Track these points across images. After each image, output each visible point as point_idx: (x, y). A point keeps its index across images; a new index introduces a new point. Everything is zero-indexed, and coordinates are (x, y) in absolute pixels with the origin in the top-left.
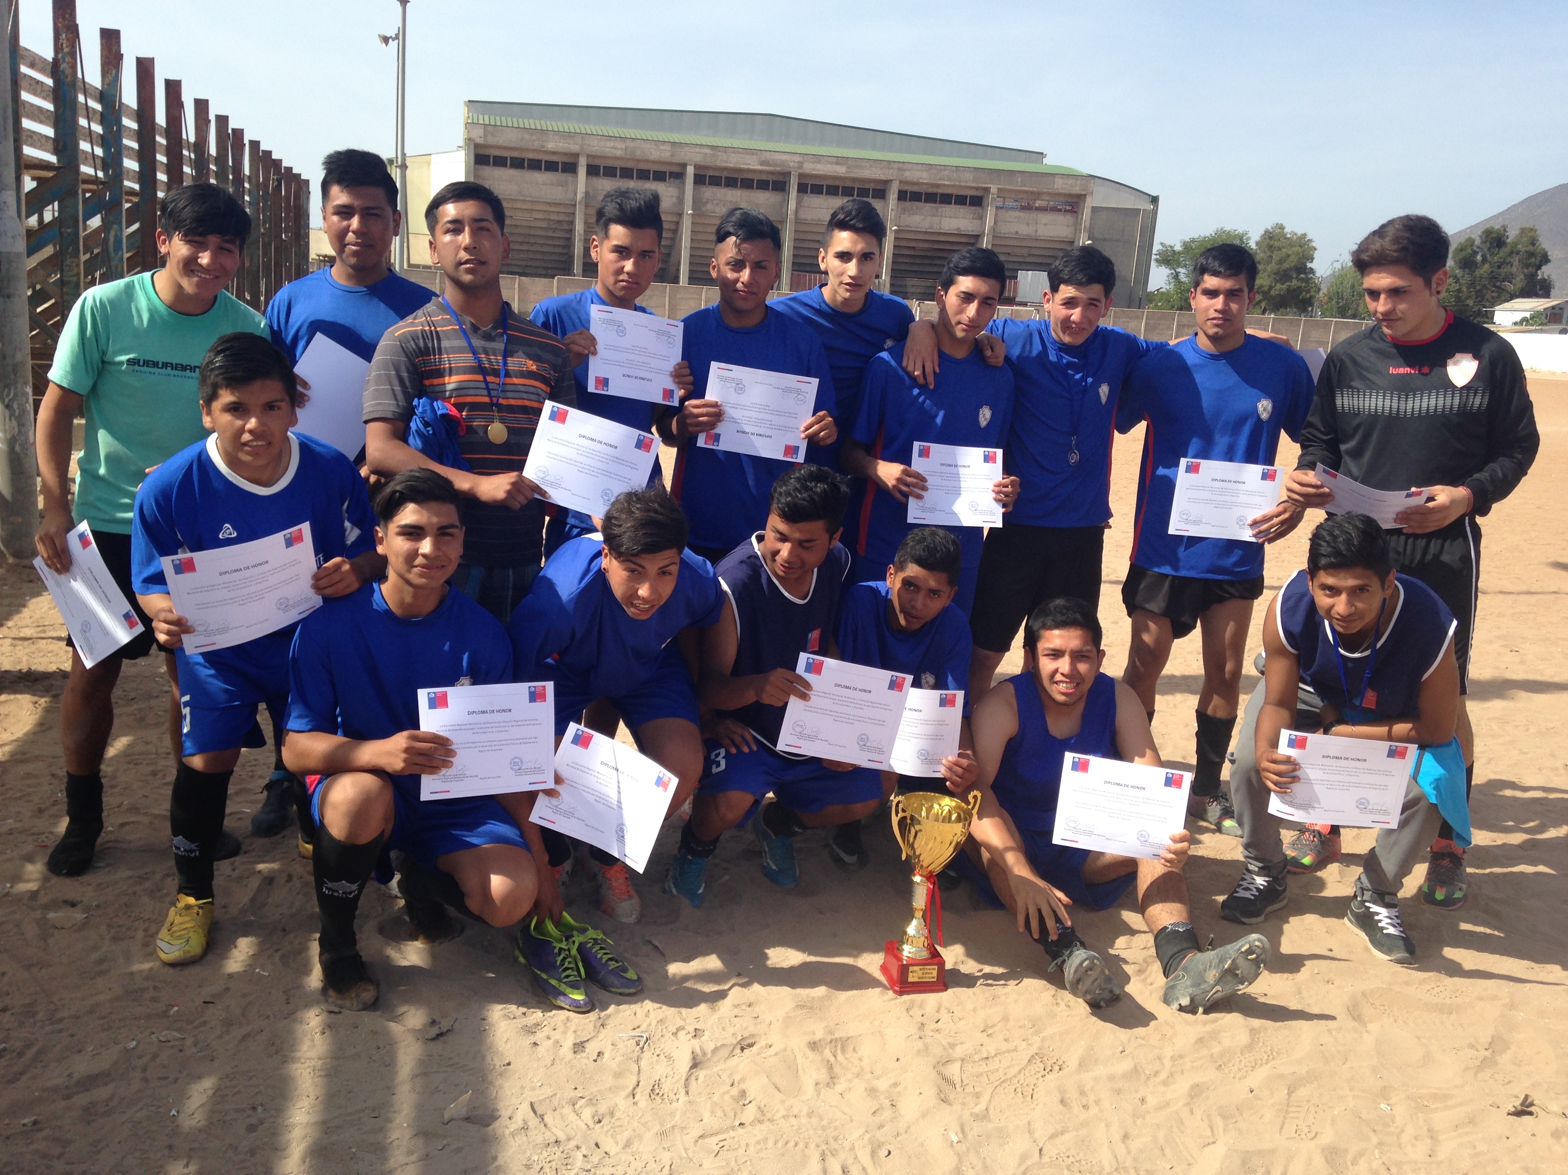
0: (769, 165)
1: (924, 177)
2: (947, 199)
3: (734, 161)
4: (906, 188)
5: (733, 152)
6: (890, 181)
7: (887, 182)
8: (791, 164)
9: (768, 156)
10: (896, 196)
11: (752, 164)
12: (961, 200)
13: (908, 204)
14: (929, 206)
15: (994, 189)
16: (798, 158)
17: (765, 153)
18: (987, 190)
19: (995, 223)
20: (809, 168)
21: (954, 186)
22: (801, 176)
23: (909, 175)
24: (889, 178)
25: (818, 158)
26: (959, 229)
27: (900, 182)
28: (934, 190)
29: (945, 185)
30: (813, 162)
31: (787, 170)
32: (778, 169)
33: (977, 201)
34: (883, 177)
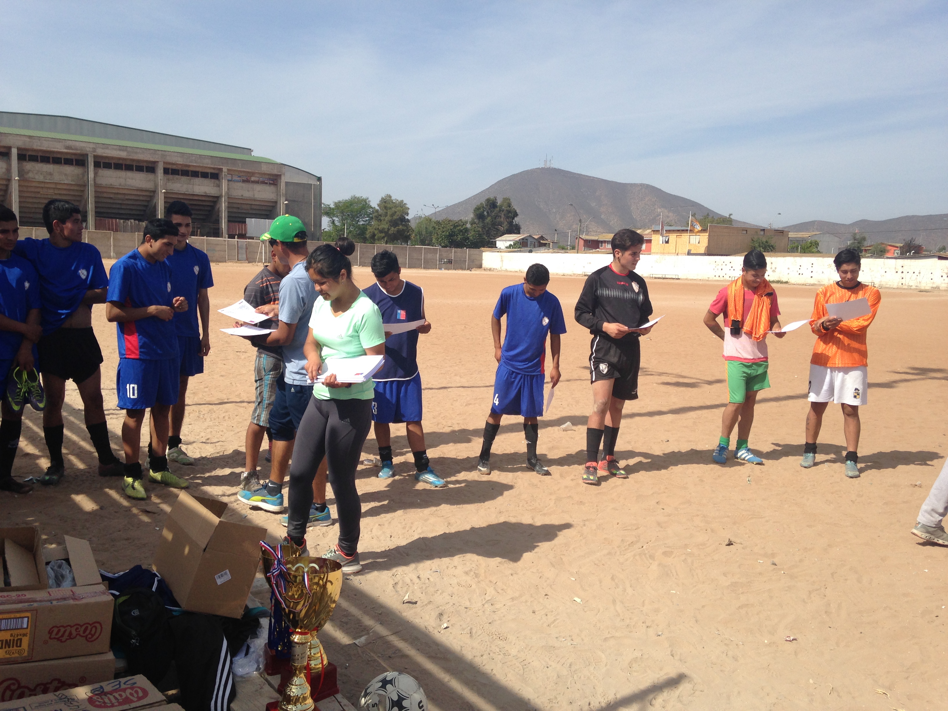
0: (73, 149)
1: (179, 160)
2: (195, 174)
3: (45, 146)
4: (168, 166)
5: (45, 140)
6: (158, 162)
7: (155, 163)
8: (88, 149)
9: (70, 143)
10: (162, 171)
11: (59, 148)
12: (205, 175)
13: (171, 176)
14: (184, 179)
15: (225, 169)
16: (92, 146)
17: (68, 142)
18: (221, 170)
19: (228, 189)
20: (100, 152)
21: (199, 167)
22: (95, 157)
23: (169, 159)
24: (157, 160)
25: (105, 146)
26: (205, 193)
27: (164, 163)
28: (187, 168)
29: (194, 166)
30: (103, 149)
31: (85, 152)
32: (79, 152)
33: (215, 176)
34: (152, 160)
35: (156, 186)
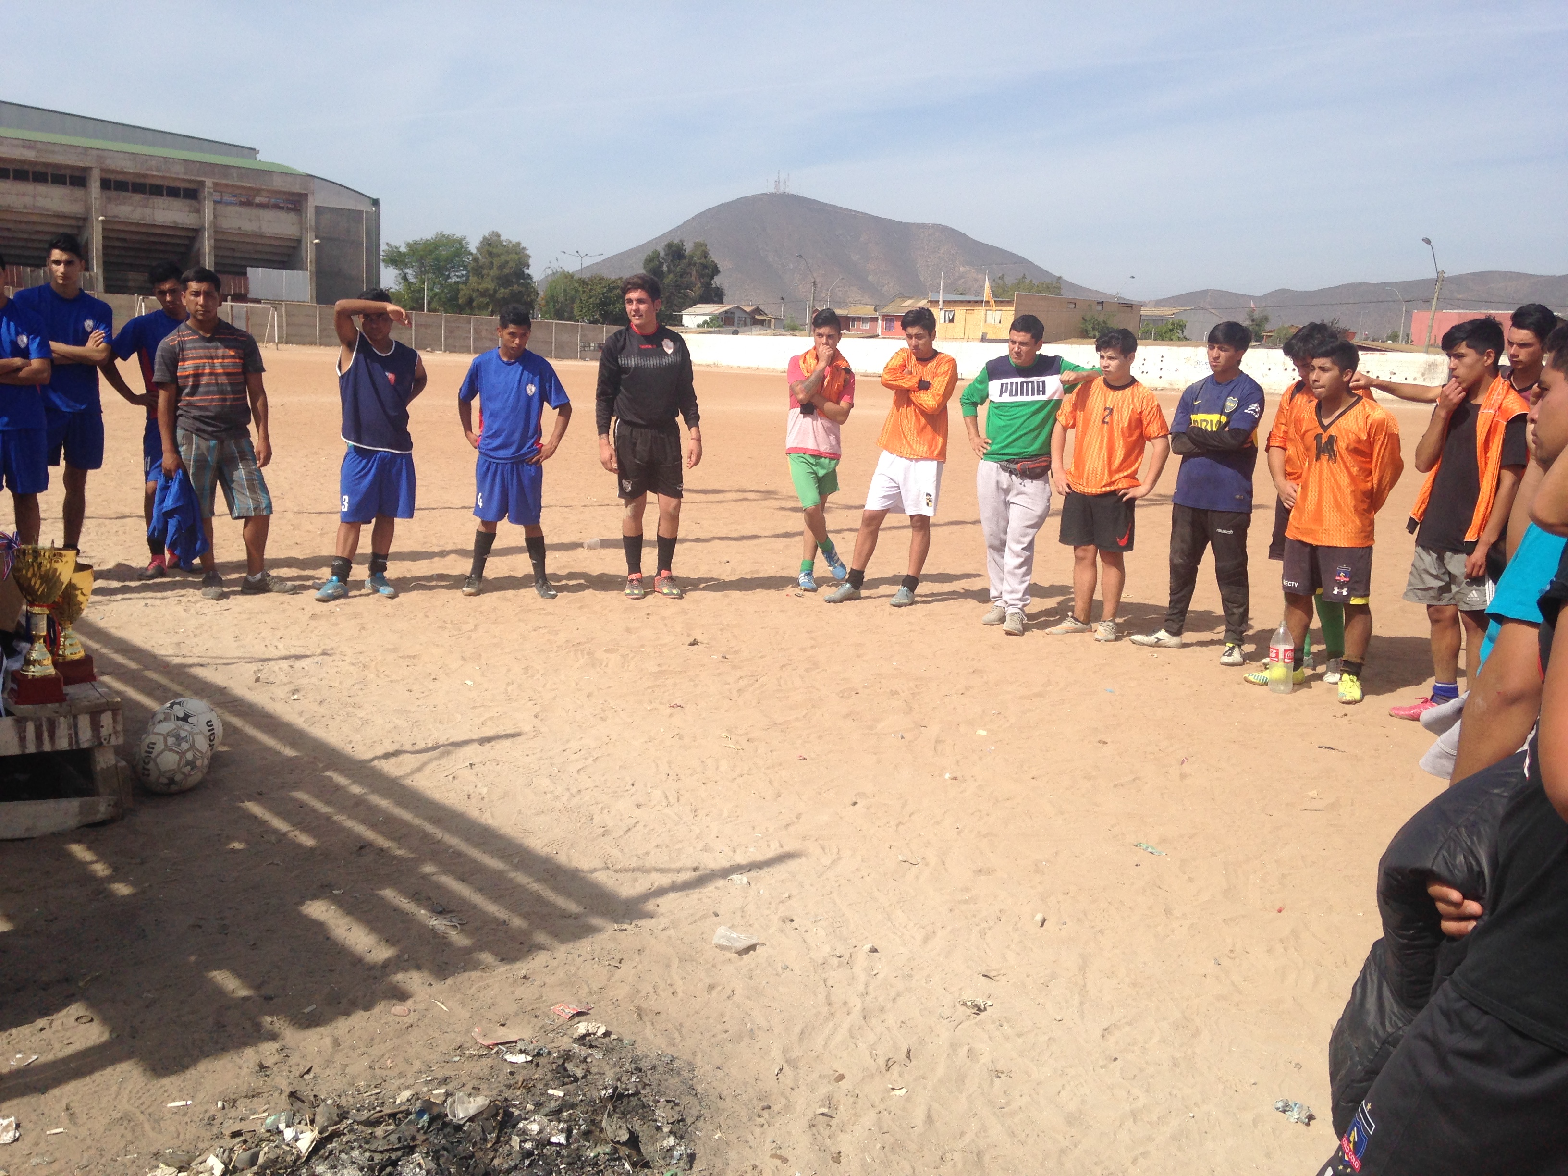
1: (129, 167)
2: (157, 190)
4: (108, 176)
6: (91, 168)
7: (86, 170)
10: (98, 184)
12: (173, 192)
13: (113, 194)
14: (138, 197)
15: (209, 183)
18: (202, 183)
19: (215, 217)
21: (163, 177)
23: (111, 164)
24: (88, 164)
26: (175, 222)
27: (102, 170)
28: (142, 181)
29: (153, 176)
33: (191, 194)
34: (81, 164)
35: (88, 209)
